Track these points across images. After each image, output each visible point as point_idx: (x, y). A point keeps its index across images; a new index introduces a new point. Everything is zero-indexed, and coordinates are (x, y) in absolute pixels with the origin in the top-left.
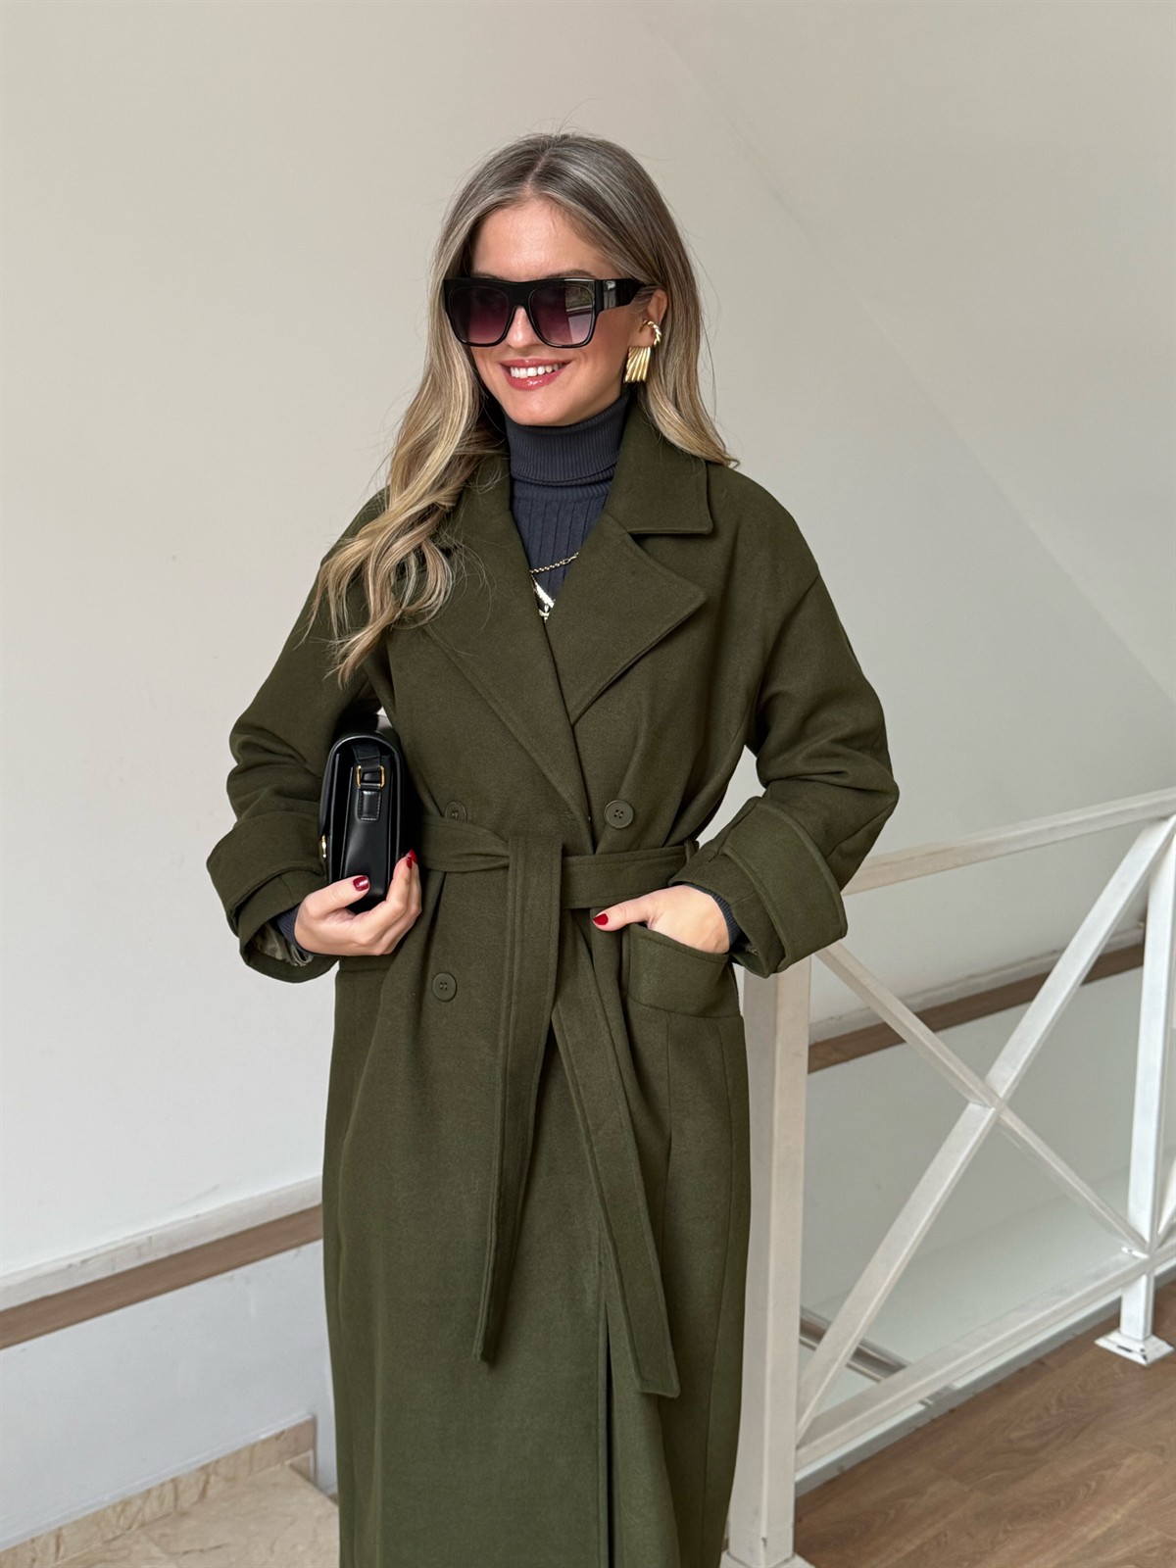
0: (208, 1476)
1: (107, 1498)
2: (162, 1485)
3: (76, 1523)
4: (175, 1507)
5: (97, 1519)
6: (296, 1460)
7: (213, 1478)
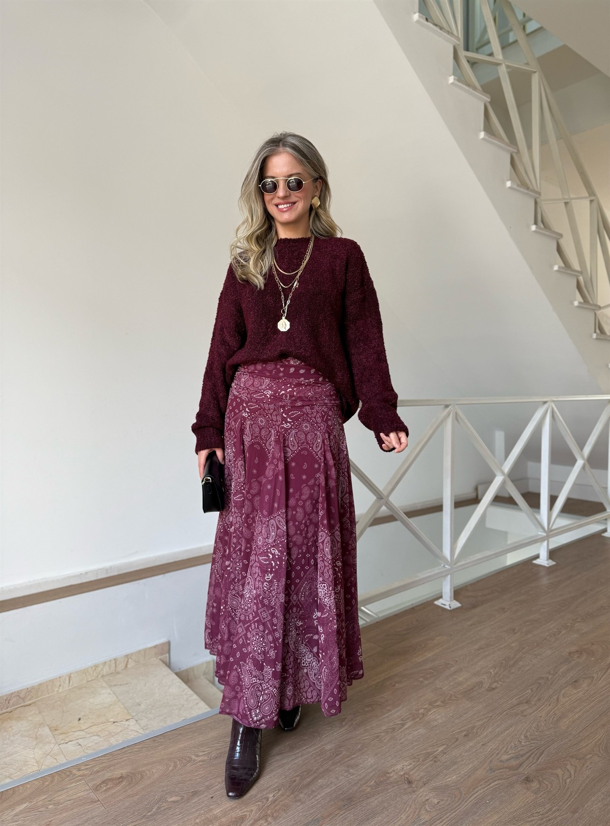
0: (128, 659)
1: (90, 664)
2: (110, 661)
3: (77, 672)
4: (115, 670)
5: (85, 672)
6: (162, 657)
7: (130, 660)
